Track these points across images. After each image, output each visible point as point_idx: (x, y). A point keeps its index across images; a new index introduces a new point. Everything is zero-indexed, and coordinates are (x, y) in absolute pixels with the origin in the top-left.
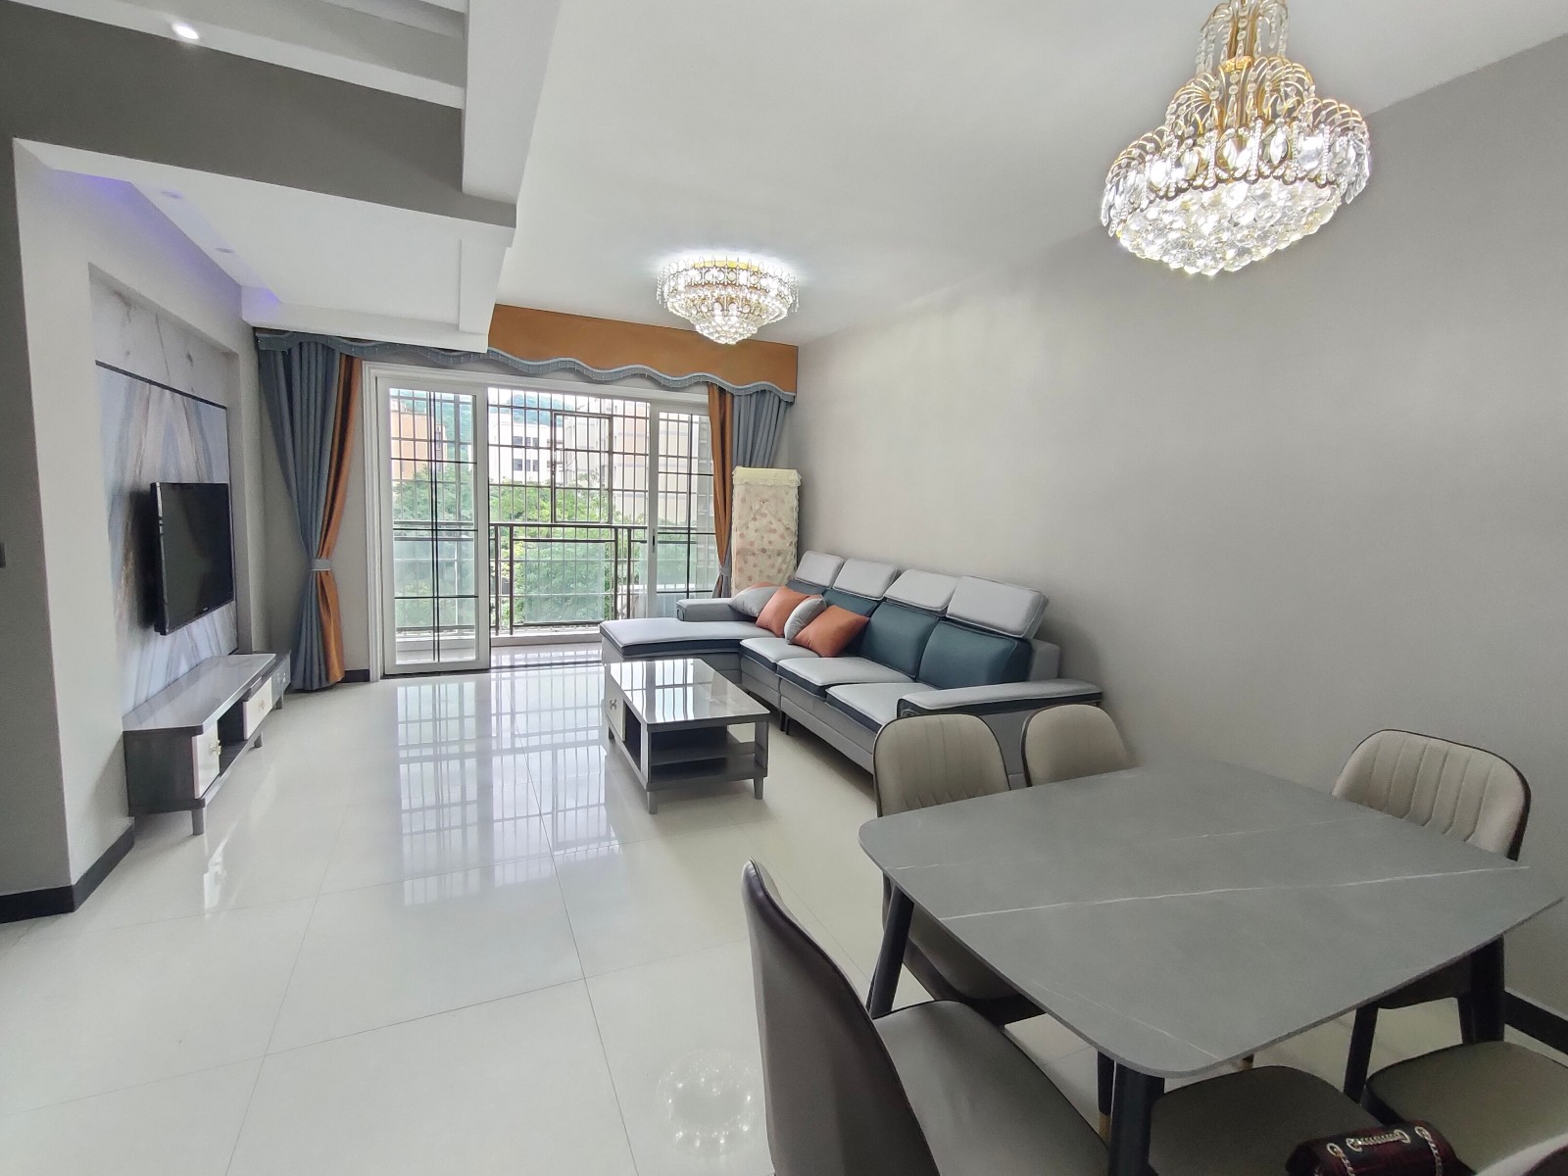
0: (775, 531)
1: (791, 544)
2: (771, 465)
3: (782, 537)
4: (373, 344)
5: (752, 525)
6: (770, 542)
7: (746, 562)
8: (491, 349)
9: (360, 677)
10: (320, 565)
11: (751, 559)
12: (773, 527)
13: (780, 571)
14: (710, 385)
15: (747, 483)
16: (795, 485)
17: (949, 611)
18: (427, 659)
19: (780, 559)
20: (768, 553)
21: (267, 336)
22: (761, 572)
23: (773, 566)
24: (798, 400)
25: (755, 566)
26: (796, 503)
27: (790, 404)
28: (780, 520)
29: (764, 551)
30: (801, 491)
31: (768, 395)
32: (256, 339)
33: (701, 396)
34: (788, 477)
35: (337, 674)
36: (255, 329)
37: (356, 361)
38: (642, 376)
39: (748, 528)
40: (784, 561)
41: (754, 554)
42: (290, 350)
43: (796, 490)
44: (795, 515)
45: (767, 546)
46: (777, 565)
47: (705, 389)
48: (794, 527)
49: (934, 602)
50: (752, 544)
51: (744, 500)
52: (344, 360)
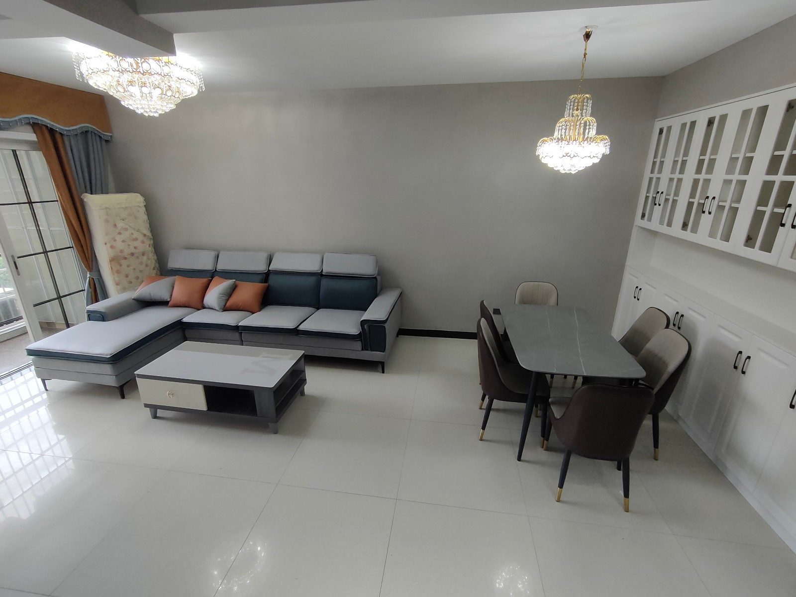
0: (136, 239)
1: (149, 246)
3: (143, 242)
5: (118, 238)
6: (135, 248)
7: (121, 265)
12: (134, 236)
13: (147, 266)
14: (36, 126)
15: (106, 208)
16: (142, 204)
17: (324, 271)
19: (145, 258)
20: (135, 255)
22: (134, 269)
23: (141, 263)
24: (114, 138)
26: (146, 217)
27: (110, 141)
28: (138, 231)
31: (90, 134)
34: (136, 200)
39: (115, 240)
40: (149, 259)
41: (125, 258)
43: (144, 209)
44: (148, 225)
45: (133, 250)
46: (144, 262)
47: (29, 128)
48: (149, 234)
50: (122, 251)
51: (107, 220)
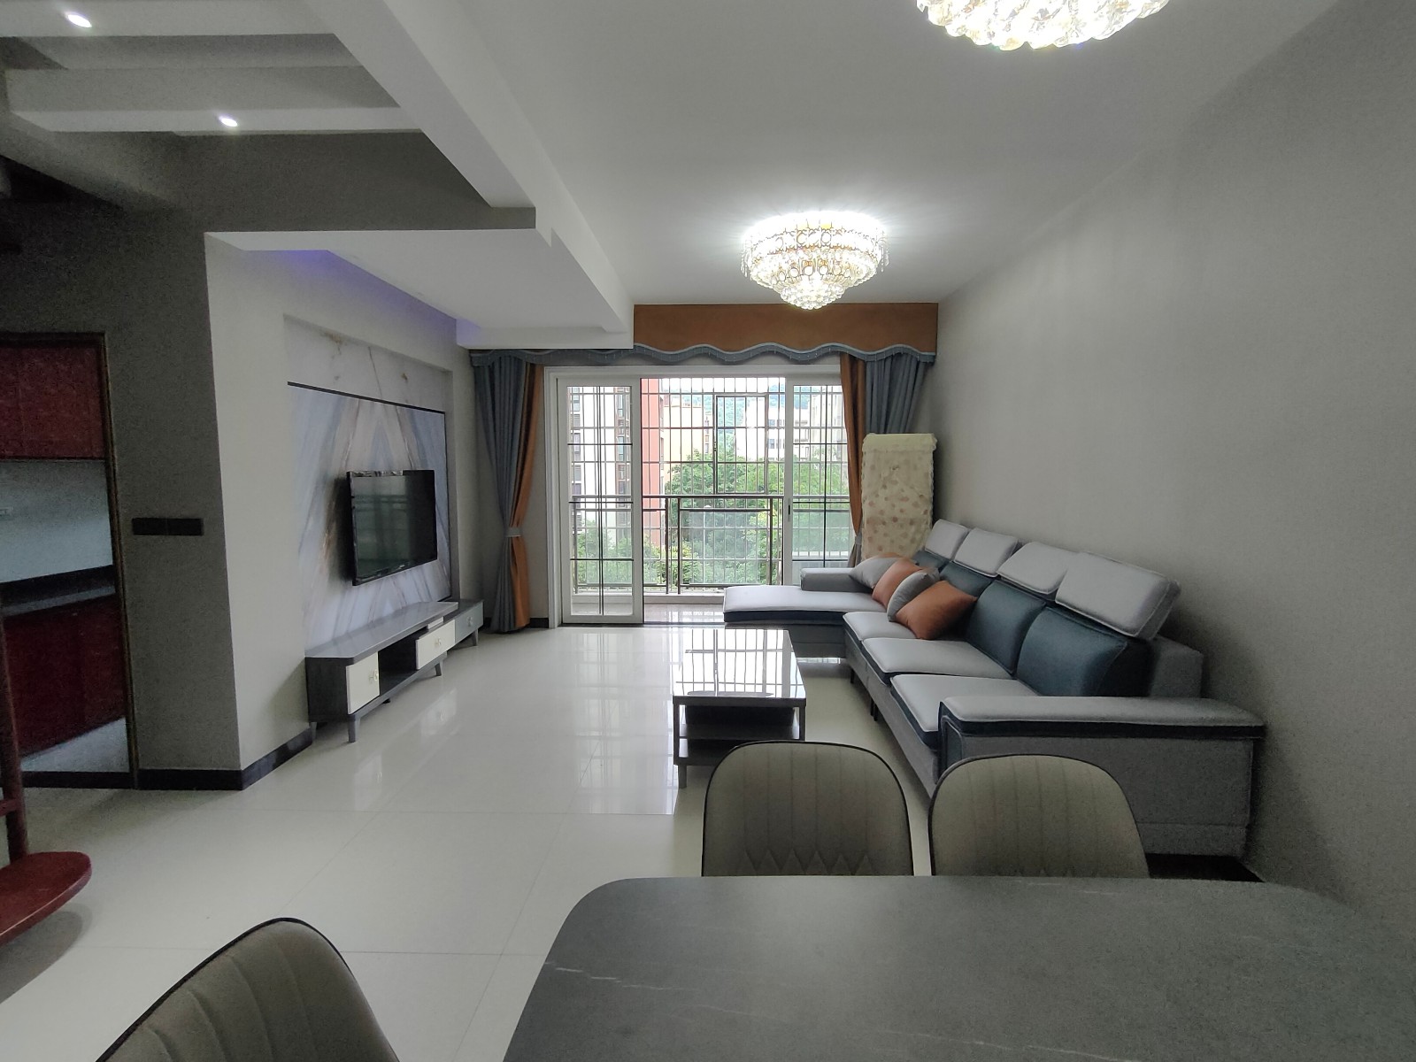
0: (905, 499)
1: (926, 512)
2: (909, 428)
3: (916, 505)
4: (548, 352)
5: (882, 493)
6: (902, 511)
7: (876, 532)
8: (637, 344)
9: (541, 624)
10: (513, 532)
11: (881, 528)
12: (904, 495)
13: (913, 541)
14: (841, 354)
15: (875, 451)
16: (931, 449)
17: (1058, 595)
18: (594, 612)
19: (913, 529)
20: (899, 522)
21: (479, 355)
22: (892, 541)
23: (905, 535)
24: (938, 360)
25: (885, 535)
26: (931, 469)
27: (931, 364)
28: (912, 488)
29: (895, 520)
30: (938, 457)
31: (904, 357)
32: (471, 358)
33: (833, 366)
34: (923, 442)
35: (522, 621)
36: (471, 351)
37: (537, 369)
38: (771, 353)
39: (877, 496)
40: (917, 531)
41: (884, 523)
42: (493, 364)
43: (931, 455)
44: (930, 481)
45: (898, 515)
46: (910, 535)
47: (837, 359)
48: (929, 494)
49: (1041, 584)
50: (882, 512)
51: (873, 468)
52: (529, 366)
